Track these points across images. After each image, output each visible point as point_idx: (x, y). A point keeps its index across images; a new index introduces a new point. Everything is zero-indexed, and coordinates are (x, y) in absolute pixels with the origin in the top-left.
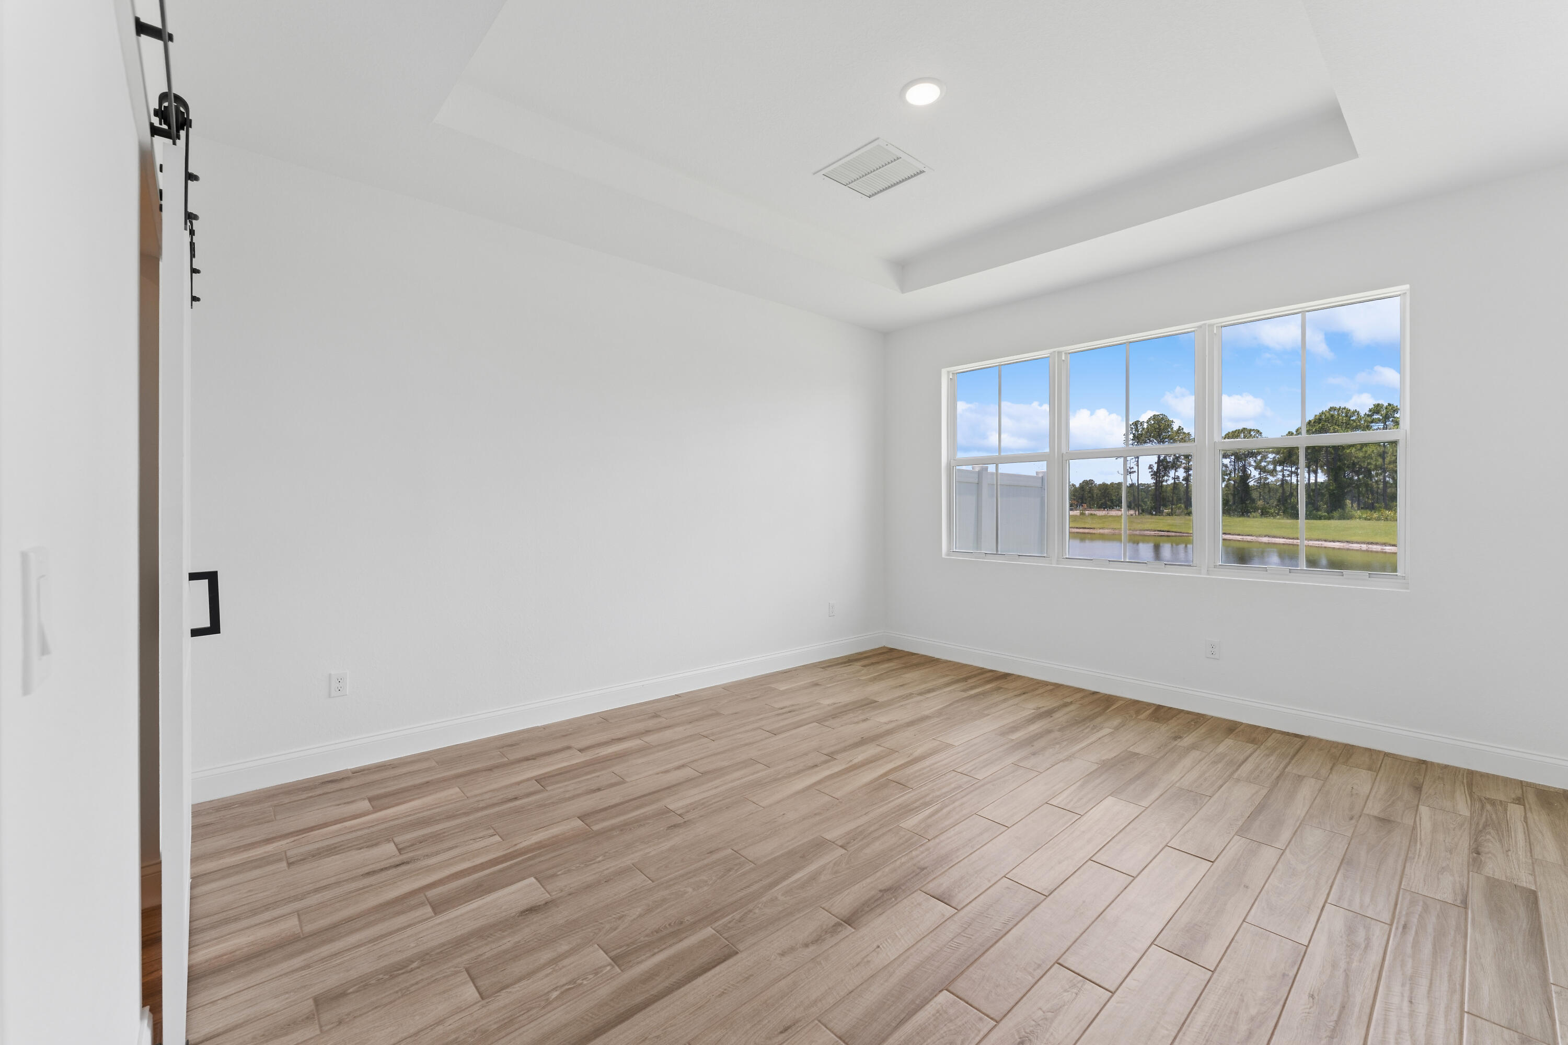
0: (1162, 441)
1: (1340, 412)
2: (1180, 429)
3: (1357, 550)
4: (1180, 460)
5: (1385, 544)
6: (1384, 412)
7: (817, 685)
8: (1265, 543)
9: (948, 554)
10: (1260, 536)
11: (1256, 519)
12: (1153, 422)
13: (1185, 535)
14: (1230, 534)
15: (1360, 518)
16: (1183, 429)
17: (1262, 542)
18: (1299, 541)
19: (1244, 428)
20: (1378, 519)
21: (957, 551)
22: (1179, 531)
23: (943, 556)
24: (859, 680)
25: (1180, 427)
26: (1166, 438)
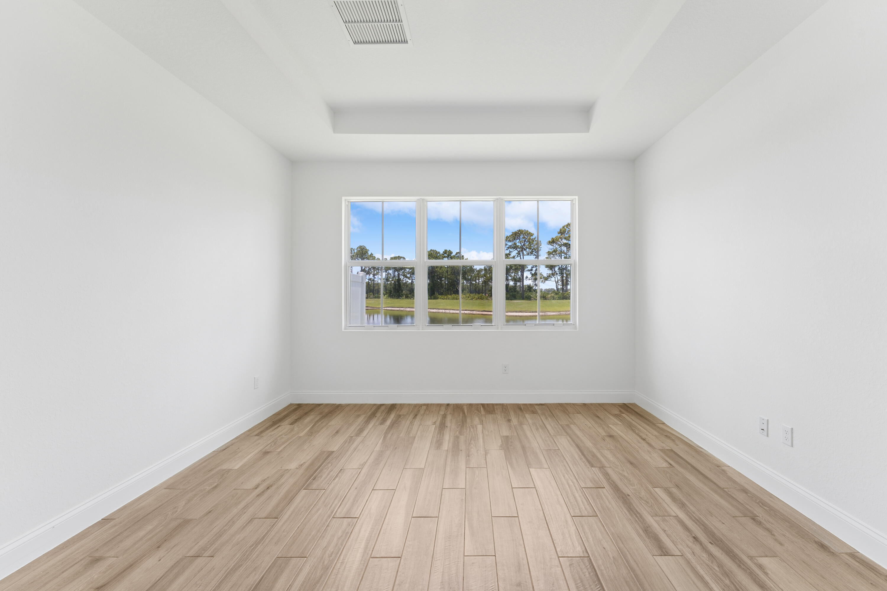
0: (363, 259)
1: (434, 252)
2: (372, 254)
3: (441, 312)
4: (371, 270)
5: (450, 309)
6: (448, 253)
7: (266, 453)
8: (408, 311)
9: (345, 329)
10: (406, 308)
11: (403, 300)
12: (359, 250)
13: (375, 308)
14: (394, 307)
15: (441, 298)
16: (373, 254)
17: (407, 311)
18: (414, 309)
19: (399, 256)
20: (446, 299)
21: (350, 325)
22: (373, 306)
23: (343, 330)
24: (300, 437)
25: (371, 253)
26: (365, 258)
